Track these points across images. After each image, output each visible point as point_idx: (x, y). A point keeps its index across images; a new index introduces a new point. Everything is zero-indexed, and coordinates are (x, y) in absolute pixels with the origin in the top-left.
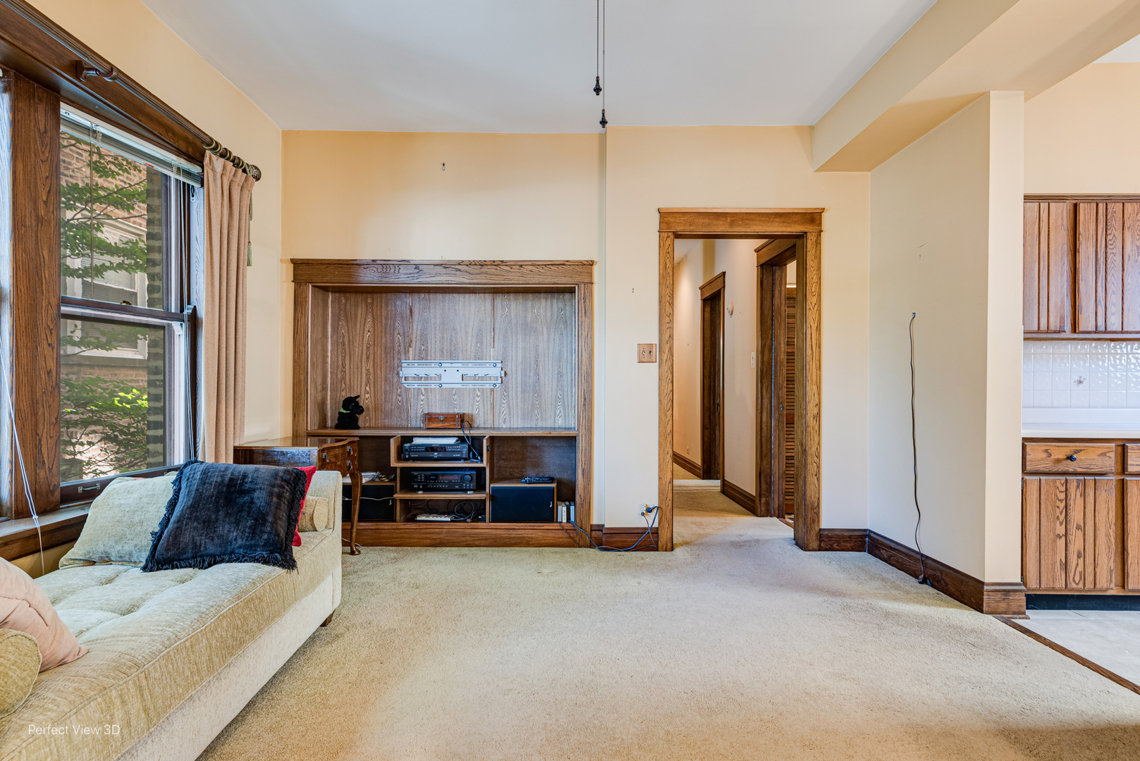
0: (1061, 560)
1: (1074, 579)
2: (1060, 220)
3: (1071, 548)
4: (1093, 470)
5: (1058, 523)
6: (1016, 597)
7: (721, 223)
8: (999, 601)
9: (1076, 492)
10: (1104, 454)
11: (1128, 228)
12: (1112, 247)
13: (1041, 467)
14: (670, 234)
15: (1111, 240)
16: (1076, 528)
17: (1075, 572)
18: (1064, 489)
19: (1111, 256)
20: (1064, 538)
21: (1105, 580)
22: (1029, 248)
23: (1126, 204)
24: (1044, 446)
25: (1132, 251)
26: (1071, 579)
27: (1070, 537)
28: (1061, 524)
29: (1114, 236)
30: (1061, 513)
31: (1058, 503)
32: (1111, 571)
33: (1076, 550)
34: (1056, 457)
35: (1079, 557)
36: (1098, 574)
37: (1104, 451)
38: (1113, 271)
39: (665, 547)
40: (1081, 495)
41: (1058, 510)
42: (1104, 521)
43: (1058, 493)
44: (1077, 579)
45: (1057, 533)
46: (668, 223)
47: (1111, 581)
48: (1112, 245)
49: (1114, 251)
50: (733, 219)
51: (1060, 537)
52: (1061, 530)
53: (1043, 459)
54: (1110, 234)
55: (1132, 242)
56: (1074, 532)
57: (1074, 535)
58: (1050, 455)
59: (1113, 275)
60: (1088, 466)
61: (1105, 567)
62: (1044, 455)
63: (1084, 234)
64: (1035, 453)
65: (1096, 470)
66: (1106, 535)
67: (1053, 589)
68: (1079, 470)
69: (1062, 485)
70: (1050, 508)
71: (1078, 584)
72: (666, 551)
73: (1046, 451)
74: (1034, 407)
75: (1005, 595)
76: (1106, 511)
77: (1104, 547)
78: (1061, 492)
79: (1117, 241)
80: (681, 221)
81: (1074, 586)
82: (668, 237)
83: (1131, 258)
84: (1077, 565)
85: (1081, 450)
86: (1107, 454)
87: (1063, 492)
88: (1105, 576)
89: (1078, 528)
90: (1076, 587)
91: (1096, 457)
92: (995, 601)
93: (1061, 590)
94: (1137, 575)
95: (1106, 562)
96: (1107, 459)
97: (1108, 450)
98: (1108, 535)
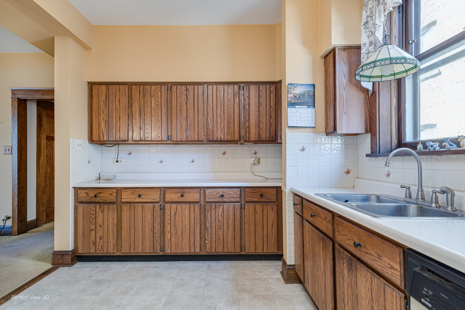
0: (93, 240)
1: (98, 248)
2: (124, 93)
3: (97, 235)
4: (107, 201)
5: (91, 224)
6: (67, 257)
7: (38, 94)
8: (59, 259)
9: (99, 211)
10: (111, 194)
11: (153, 96)
12: (146, 104)
13: (84, 200)
14: (16, 99)
15: (146, 101)
16: (99, 226)
17: (99, 246)
18: (94, 209)
19: (146, 108)
20: (94, 231)
21: (112, 249)
22: (111, 105)
23: (152, 86)
24: (85, 191)
25: (155, 106)
26: (97, 249)
27: (97, 231)
28: (93, 225)
29: (147, 100)
30: (93, 220)
31: (91, 216)
32: (114, 245)
33: (99, 236)
34: (91, 196)
35: (101, 239)
36: (109, 246)
37: (111, 192)
38: (147, 115)
39: (14, 234)
40: (101, 212)
41: (91, 218)
42: (111, 223)
43: (91, 211)
44: (100, 249)
45: (91, 229)
46: (15, 94)
47: (114, 249)
48: (146, 103)
49: (147, 106)
50: (43, 92)
51: (92, 231)
52: (93, 227)
53: (85, 197)
54: (145, 99)
55: (154, 103)
56: (98, 228)
57: (98, 229)
58: (88, 195)
59: (147, 116)
60: (104, 199)
61: (112, 243)
62: (86, 195)
63: (134, 99)
64: (82, 194)
65: (108, 201)
66: (112, 229)
67: (90, 253)
68: (101, 201)
69: (93, 208)
70: (88, 218)
71: (100, 251)
72: (15, 236)
73: (86, 193)
74: (142, 173)
75: (62, 256)
76: (112, 218)
77: (111, 234)
78: (92, 211)
79: (148, 102)
80: (21, 93)
81: (98, 251)
82: (15, 100)
83: (154, 109)
84: (100, 242)
85: (101, 192)
86: (113, 194)
87: (93, 211)
88: (112, 247)
89: (100, 226)
90: (99, 253)
91: (108, 195)
92: (57, 259)
93: (93, 253)
94: (125, 247)
95: (112, 242)
96: (113, 196)
97: (113, 192)
98: (113, 229)
